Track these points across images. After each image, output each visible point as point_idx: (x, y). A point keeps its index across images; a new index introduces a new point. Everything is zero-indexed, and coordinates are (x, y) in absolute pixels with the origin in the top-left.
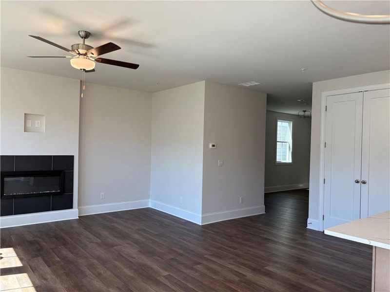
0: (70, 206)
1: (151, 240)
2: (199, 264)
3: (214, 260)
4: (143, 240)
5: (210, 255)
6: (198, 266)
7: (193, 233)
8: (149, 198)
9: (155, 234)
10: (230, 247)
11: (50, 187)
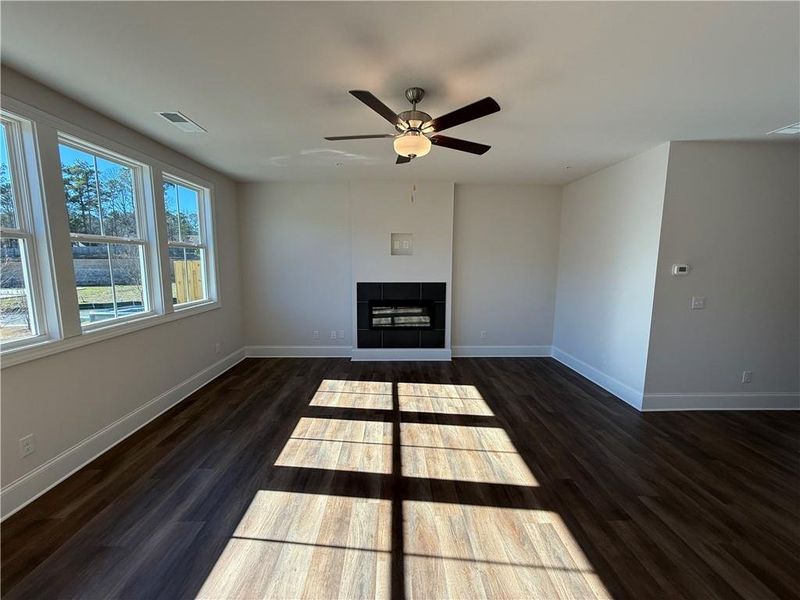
0: (441, 344)
1: (539, 422)
2: (626, 518)
3: (664, 520)
4: (525, 420)
5: (654, 499)
6: (620, 522)
7: (621, 426)
8: (550, 344)
9: (547, 412)
10: (712, 491)
11: (416, 319)
